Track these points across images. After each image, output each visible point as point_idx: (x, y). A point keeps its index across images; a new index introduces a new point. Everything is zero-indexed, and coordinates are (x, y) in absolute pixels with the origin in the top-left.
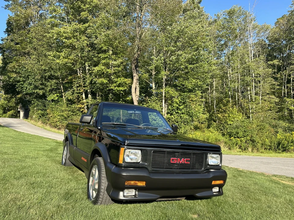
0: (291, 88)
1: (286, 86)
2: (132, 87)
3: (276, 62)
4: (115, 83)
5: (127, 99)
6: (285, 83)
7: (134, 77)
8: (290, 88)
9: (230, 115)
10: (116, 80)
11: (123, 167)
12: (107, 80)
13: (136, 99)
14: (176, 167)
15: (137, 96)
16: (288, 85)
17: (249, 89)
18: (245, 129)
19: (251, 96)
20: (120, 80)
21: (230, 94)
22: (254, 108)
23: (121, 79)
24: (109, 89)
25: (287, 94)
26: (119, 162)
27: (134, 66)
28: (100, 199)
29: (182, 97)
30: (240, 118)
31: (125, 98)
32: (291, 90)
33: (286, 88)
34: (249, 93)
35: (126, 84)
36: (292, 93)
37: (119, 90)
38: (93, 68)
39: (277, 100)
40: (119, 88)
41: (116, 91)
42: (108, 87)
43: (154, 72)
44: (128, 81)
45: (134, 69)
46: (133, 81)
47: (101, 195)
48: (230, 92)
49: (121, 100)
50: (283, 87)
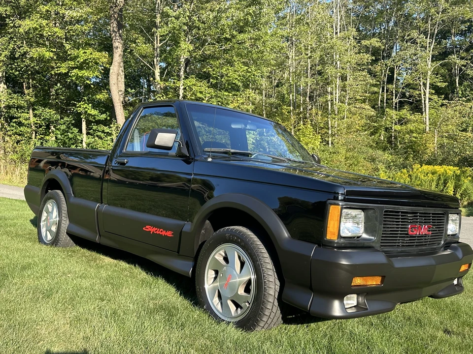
0: (394, 92)
1: (385, 88)
2: (111, 71)
3: (375, 42)
4: (72, 59)
5: (98, 97)
6: (384, 82)
7: (114, 50)
8: (392, 92)
9: (302, 139)
10: (74, 52)
11: (336, 247)
12: (52, 51)
13: (119, 100)
14: (407, 243)
15: (120, 93)
16: (390, 86)
17: (329, 89)
18: (327, 164)
19: (332, 104)
20: (83, 53)
21: (291, 98)
22: (336, 126)
23: (86, 53)
24: (55, 73)
25: (386, 103)
26: (328, 238)
27: (115, 25)
28: (265, 319)
29: (219, 99)
30: (317, 144)
31: (92, 96)
32: (392, 95)
33: (385, 91)
34: (329, 97)
35: (97, 63)
36: (394, 100)
37: (82, 77)
38: (18, 22)
39: (373, 113)
40: (82, 72)
41: (74, 78)
42: (53, 68)
43: (159, 42)
44: (103, 57)
45: (116, 32)
46: (112, 59)
47: (267, 310)
48: (291, 95)
49: (86, 98)
50: (381, 89)
